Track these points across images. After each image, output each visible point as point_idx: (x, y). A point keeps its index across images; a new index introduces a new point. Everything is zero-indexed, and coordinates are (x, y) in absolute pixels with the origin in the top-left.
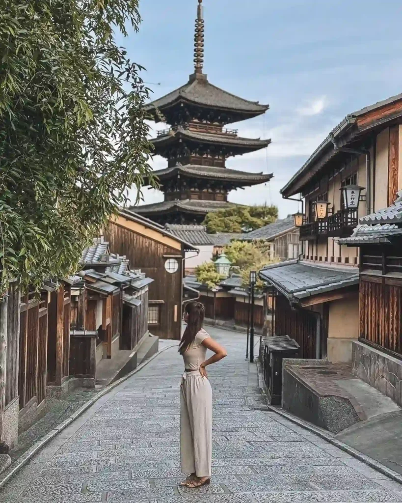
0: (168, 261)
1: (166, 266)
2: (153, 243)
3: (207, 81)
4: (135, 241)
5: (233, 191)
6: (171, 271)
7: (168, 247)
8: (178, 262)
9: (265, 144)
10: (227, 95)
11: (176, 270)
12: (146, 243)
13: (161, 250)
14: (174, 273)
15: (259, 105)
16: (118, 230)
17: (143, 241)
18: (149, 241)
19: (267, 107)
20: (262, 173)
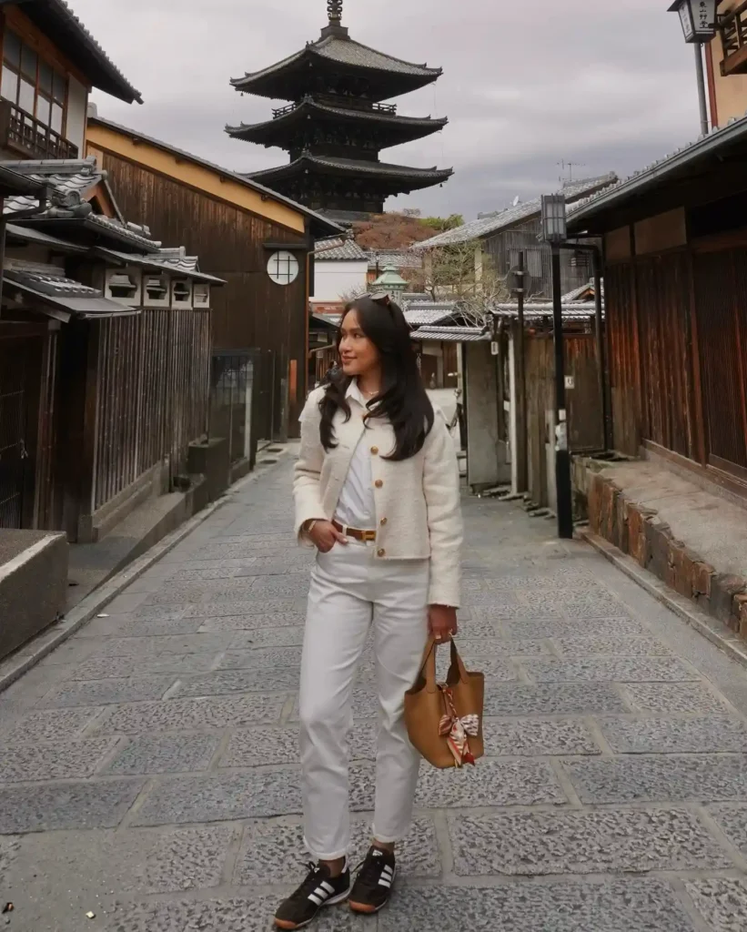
0: (274, 257)
1: (271, 268)
2: (240, 217)
3: (349, 37)
4: (197, 210)
5: (391, 197)
6: (282, 281)
7: (275, 224)
8: (298, 260)
9: (437, 126)
10: (379, 56)
11: (292, 278)
12: (223, 215)
13: (258, 232)
14: (289, 284)
15: (428, 69)
16: (156, 186)
17: (215, 212)
18: (229, 210)
19: (439, 72)
20: (435, 168)
